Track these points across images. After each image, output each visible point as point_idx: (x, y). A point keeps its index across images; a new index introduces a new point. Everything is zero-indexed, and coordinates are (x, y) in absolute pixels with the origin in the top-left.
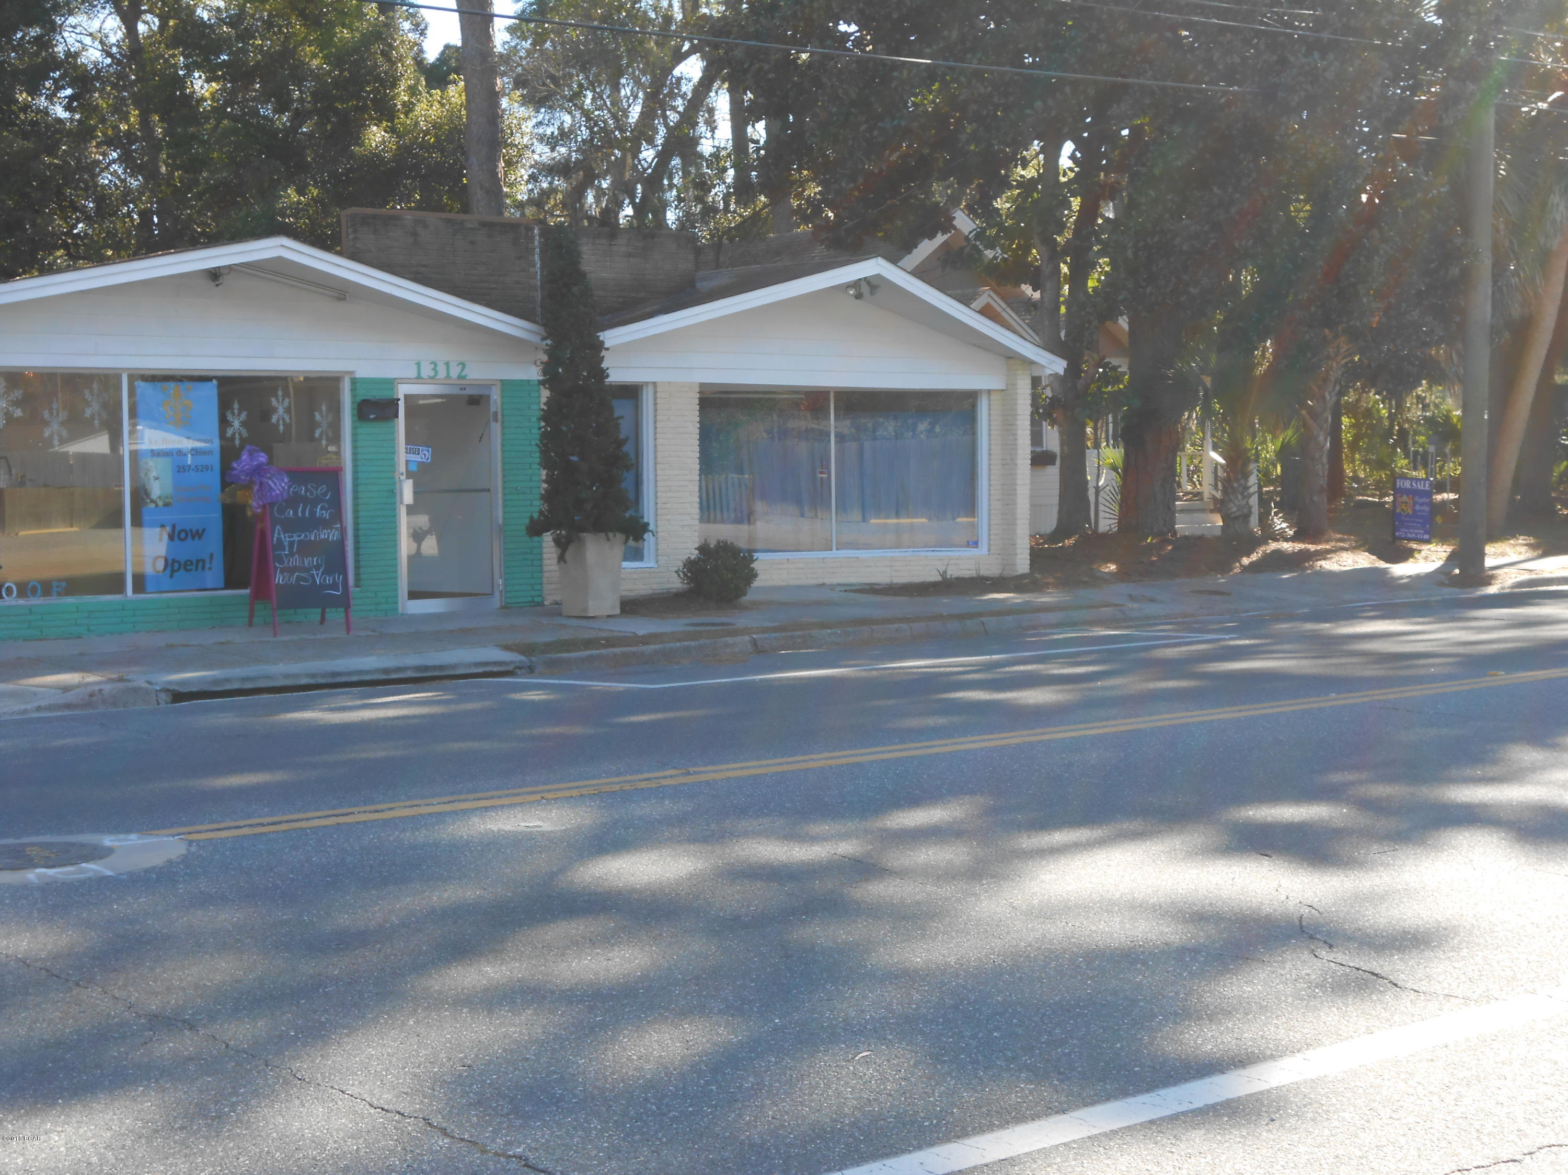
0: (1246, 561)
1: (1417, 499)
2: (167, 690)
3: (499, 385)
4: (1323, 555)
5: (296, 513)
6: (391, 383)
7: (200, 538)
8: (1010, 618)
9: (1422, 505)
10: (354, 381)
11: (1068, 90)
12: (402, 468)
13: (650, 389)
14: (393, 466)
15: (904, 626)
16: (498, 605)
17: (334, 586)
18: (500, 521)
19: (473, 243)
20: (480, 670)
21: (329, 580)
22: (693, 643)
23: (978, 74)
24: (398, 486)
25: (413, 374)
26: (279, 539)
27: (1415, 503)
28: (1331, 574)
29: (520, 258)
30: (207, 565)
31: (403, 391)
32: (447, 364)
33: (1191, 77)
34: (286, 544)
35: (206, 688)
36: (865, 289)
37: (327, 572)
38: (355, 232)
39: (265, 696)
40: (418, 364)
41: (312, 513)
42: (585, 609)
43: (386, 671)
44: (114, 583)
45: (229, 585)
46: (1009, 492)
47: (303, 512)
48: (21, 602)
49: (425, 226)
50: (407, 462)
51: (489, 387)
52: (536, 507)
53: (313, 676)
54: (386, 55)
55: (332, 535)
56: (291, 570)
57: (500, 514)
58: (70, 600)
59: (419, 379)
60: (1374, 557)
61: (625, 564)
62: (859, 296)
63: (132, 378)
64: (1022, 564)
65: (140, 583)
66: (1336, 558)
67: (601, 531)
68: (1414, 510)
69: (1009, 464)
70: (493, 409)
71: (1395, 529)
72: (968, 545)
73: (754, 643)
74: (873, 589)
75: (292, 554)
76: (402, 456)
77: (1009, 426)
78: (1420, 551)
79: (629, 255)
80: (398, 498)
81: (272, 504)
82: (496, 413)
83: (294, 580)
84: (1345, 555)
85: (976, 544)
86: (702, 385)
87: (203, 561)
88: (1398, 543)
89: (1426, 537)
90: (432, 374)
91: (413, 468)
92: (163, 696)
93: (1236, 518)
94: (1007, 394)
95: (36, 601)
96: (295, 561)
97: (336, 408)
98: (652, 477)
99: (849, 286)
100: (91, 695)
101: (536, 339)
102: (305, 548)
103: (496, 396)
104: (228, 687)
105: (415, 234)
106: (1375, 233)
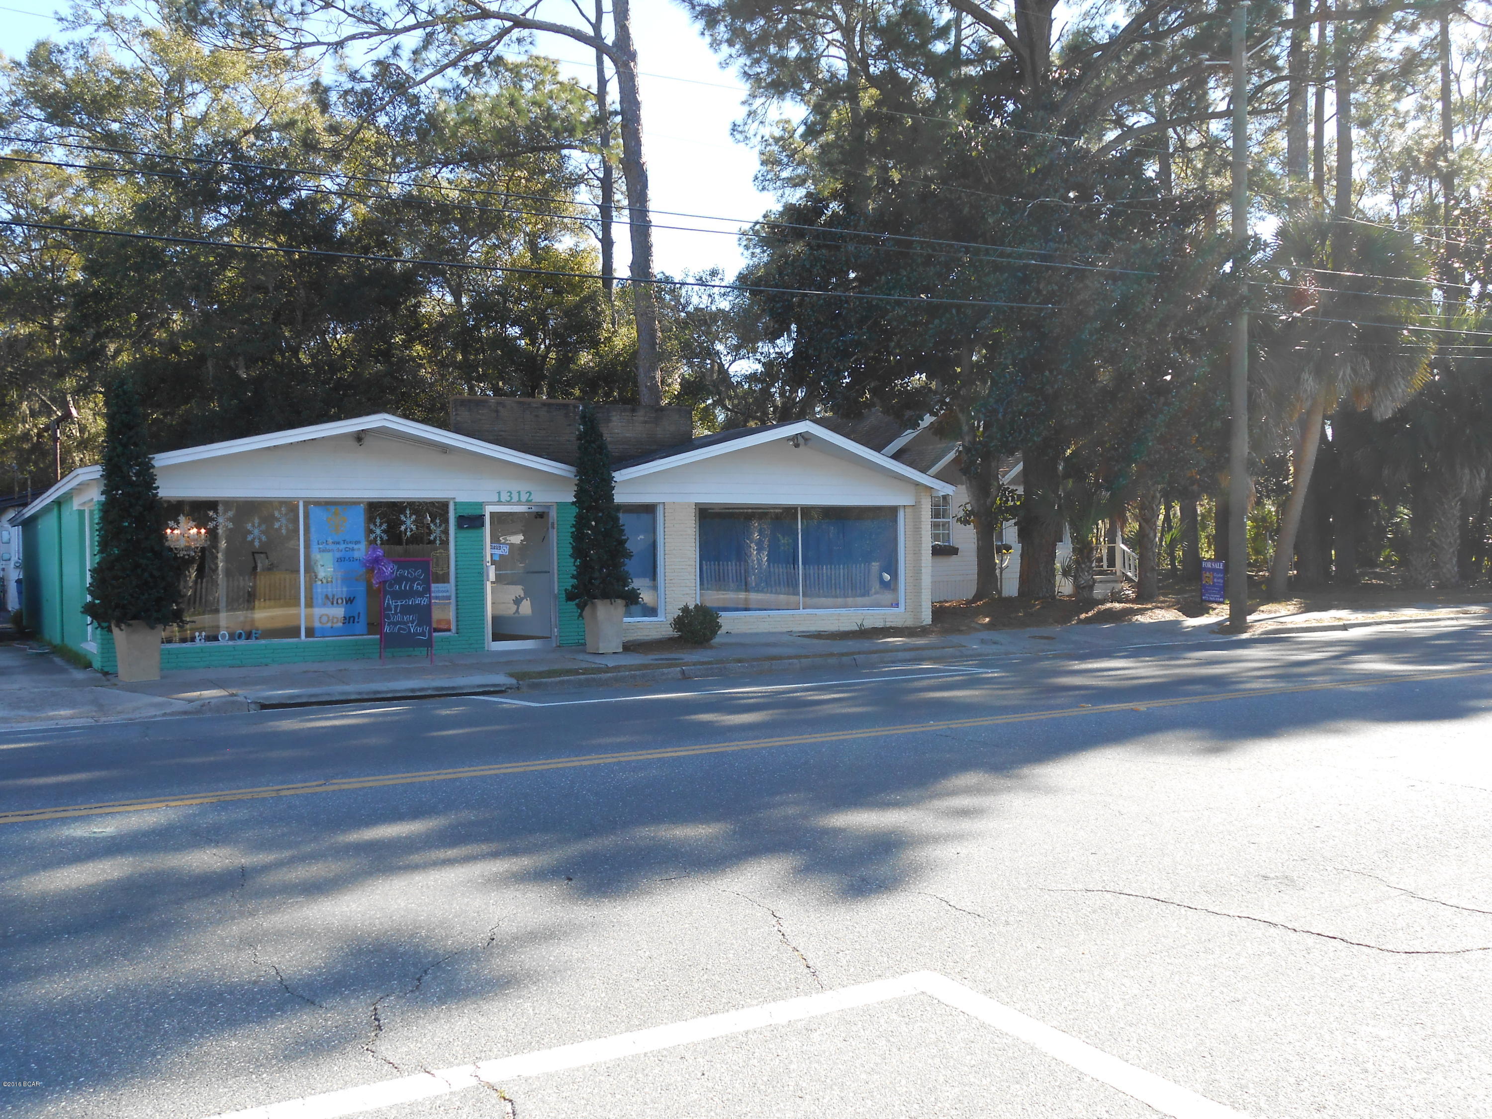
0: (1083, 616)
1: (1215, 574)
2: (256, 703)
3: (555, 506)
4: (1141, 612)
5: (400, 587)
6: (481, 505)
7: (351, 602)
8: (876, 655)
9: (1218, 578)
10: (456, 504)
11: (954, 311)
12: (489, 558)
13: (661, 506)
14: (482, 558)
15: (795, 661)
16: (554, 645)
17: (423, 634)
18: (556, 592)
19: (537, 416)
20: (481, 690)
21: (419, 630)
22: (638, 673)
23: (898, 303)
24: (485, 571)
25: (496, 499)
26: (388, 604)
27: (1214, 577)
28: (1142, 624)
29: (570, 425)
30: (356, 620)
31: (489, 510)
32: (519, 492)
33: (1030, 300)
34: (393, 607)
35: (284, 701)
36: (801, 440)
37: (418, 625)
38: (456, 410)
39: (315, 707)
40: (499, 493)
41: (411, 587)
42: (598, 649)
43: (413, 690)
44: (294, 632)
45: (370, 633)
46: (917, 571)
47: (405, 587)
48: (231, 643)
49: (504, 406)
50: (492, 555)
51: (548, 507)
52: (570, 583)
53: (360, 693)
54: (593, 309)
55: (424, 601)
56: (395, 624)
57: (556, 588)
58: (263, 642)
59: (499, 502)
60: (1180, 614)
61: (626, 620)
62: (797, 446)
63: (307, 503)
64: (927, 618)
65: (310, 632)
66: (1149, 613)
67: (608, 598)
68: (1214, 583)
69: (917, 553)
70: (551, 521)
71: (1202, 595)
72: (892, 606)
73: (683, 672)
74: (819, 635)
75: (396, 613)
76: (488, 552)
77: (917, 529)
78: (1214, 609)
79: (646, 422)
80: (485, 577)
81: (385, 582)
82: (553, 524)
83: (396, 630)
84: (1157, 611)
85: (897, 605)
86: (696, 504)
87: (354, 617)
88: (1204, 604)
89: (1221, 600)
90: (508, 499)
91: (497, 558)
92: (252, 706)
93: (1084, 587)
94: (916, 508)
95: (242, 642)
96: (398, 618)
97: (446, 521)
98: (662, 563)
99: (788, 439)
100: (202, 706)
101: (571, 475)
102: (406, 610)
103: (553, 514)
104: (299, 701)
105: (497, 411)
106: (1162, 399)
